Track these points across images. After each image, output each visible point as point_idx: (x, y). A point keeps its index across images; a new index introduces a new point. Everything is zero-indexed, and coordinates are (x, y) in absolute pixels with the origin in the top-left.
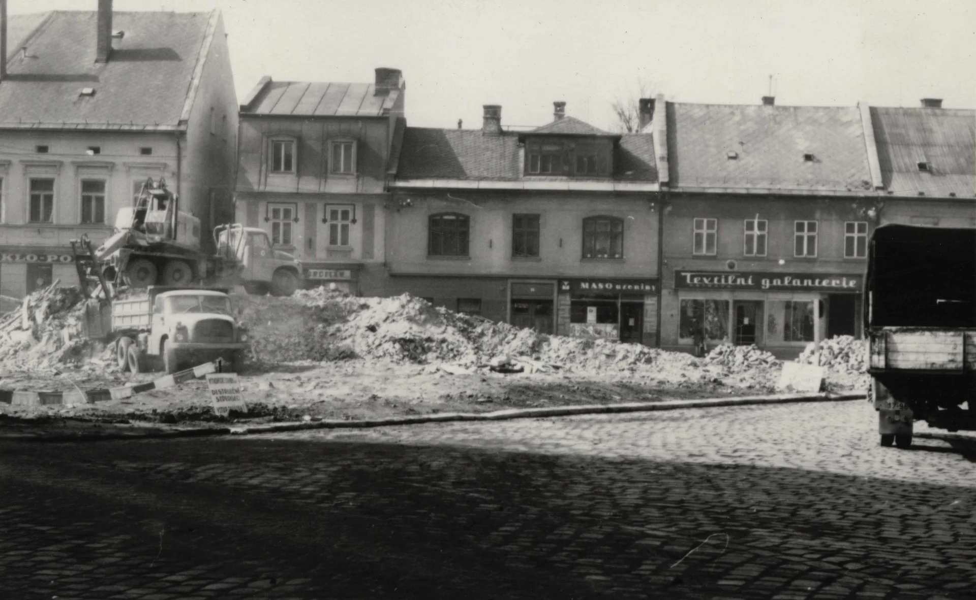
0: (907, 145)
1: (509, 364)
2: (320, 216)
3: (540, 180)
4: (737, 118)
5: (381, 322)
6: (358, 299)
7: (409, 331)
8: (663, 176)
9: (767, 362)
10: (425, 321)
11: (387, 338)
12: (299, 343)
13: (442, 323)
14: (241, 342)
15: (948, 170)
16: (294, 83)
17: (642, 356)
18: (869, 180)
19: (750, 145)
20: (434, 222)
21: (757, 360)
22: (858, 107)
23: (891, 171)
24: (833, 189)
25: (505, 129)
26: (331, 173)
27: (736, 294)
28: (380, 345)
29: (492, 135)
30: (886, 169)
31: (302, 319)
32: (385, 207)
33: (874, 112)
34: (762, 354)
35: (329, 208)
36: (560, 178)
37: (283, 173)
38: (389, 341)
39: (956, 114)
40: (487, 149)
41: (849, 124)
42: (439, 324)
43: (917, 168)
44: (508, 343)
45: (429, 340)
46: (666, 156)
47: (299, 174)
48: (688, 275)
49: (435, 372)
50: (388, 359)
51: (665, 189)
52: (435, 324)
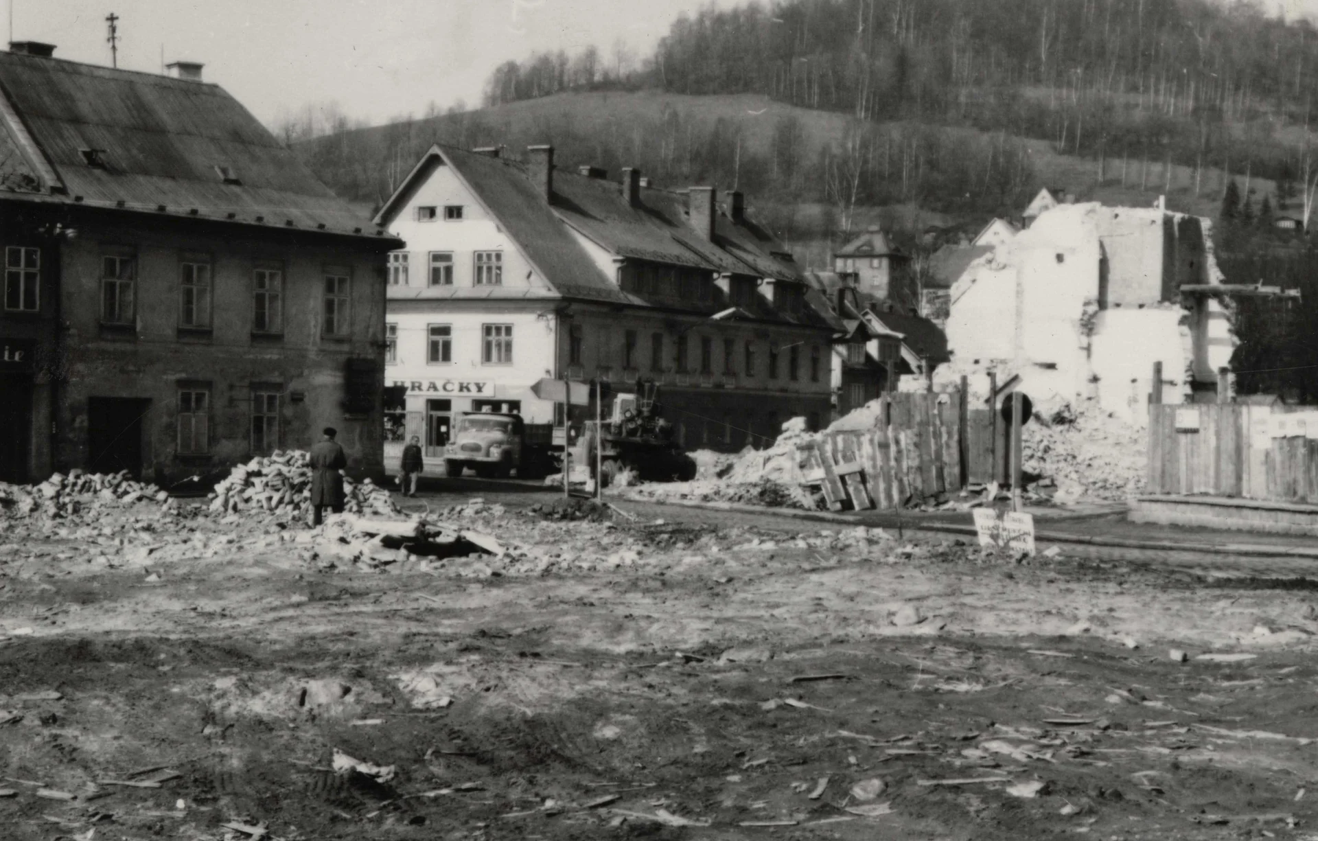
0: (49, 117)
15: (124, 166)
30: (50, 158)
43: (85, 160)
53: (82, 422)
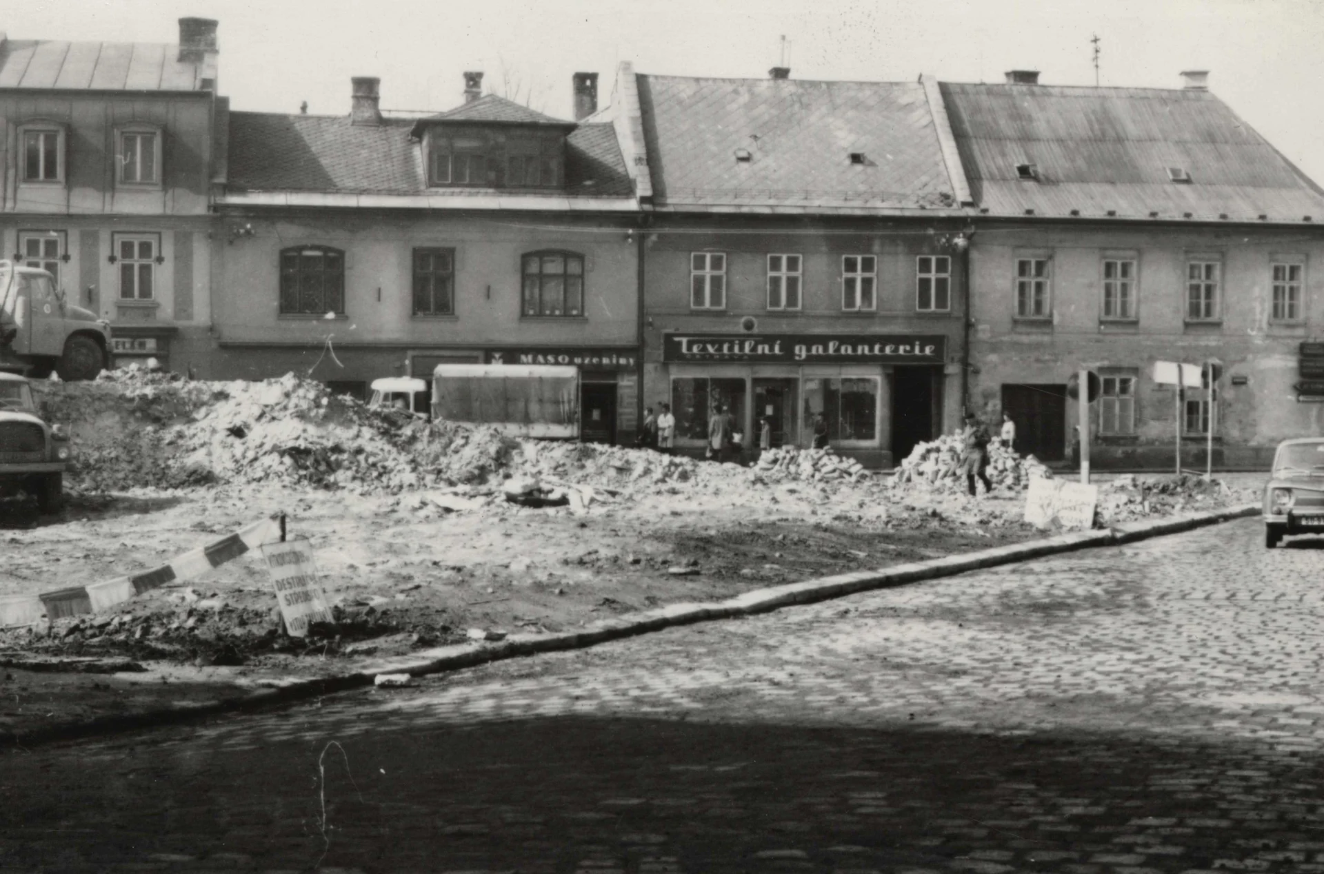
0: (998, 138)
1: (540, 491)
2: (104, 251)
3: (452, 194)
4: (744, 98)
5: (252, 422)
6: (209, 383)
7: (303, 435)
8: (643, 188)
9: (850, 474)
10: (326, 418)
11: (267, 447)
12: (117, 458)
13: (351, 421)
14: (59, 460)
15: (1061, 176)
16: (45, 42)
17: (673, 468)
18: (950, 193)
19: (766, 138)
20: (288, 259)
21: (834, 471)
22: (920, 81)
23: (980, 179)
24: (899, 206)
25: (385, 115)
26: (122, 183)
27: (756, 368)
28: (256, 459)
29: (366, 123)
30: (973, 177)
31: (117, 418)
32: (210, 236)
33: (944, 89)
34: (841, 461)
35: (119, 239)
36: (483, 190)
37: (43, 182)
38: (271, 452)
39: (1064, 93)
40: (362, 145)
41: (908, 107)
42: (348, 423)
43: (1017, 173)
44: (456, 452)
45: (337, 449)
46: (644, 157)
47: (69, 184)
48: (684, 340)
49: (421, 508)
50: (275, 484)
51: (647, 207)
52: (341, 424)
53: (995, 406)
